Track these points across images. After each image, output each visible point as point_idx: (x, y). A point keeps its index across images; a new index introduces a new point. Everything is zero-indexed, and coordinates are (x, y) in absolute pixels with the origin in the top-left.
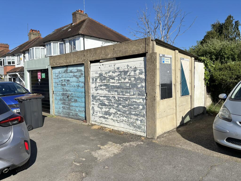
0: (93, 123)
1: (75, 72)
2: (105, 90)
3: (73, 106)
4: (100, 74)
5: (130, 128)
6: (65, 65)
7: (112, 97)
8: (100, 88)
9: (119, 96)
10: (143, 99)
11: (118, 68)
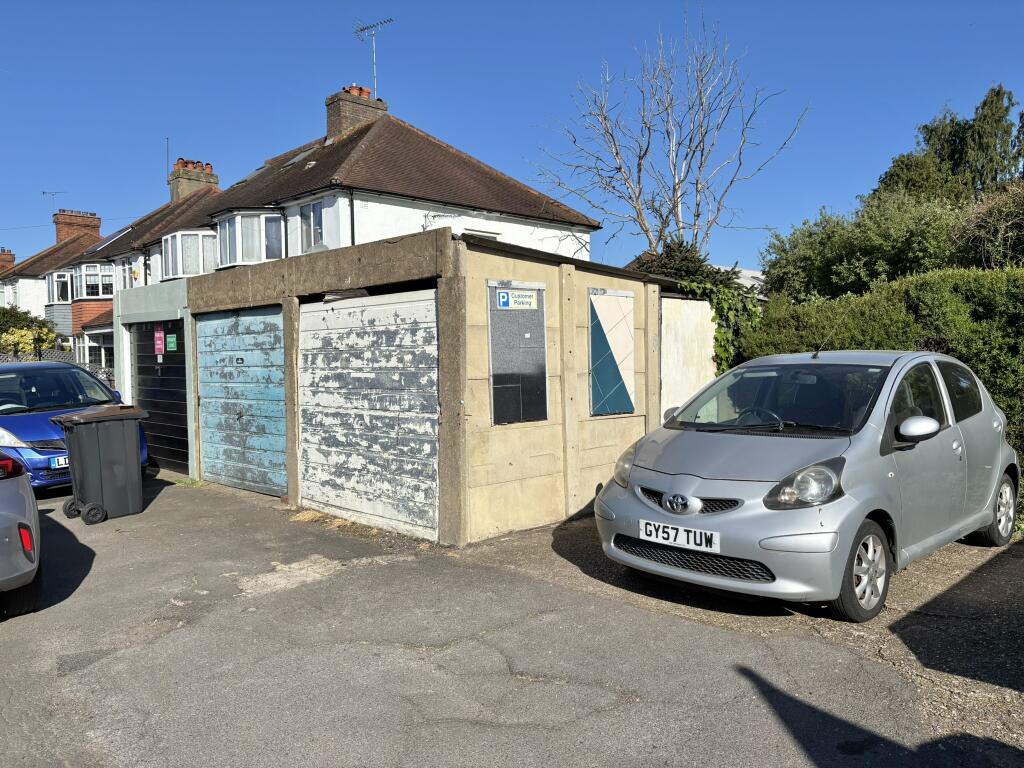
0: (306, 503)
1: (258, 333)
2: (339, 393)
3: (254, 449)
4: (324, 339)
5: (401, 517)
6: (230, 307)
7: (357, 416)
8: (323, 387)
9: (373, 413)
10: (433, 423)
11: (372, 322)
